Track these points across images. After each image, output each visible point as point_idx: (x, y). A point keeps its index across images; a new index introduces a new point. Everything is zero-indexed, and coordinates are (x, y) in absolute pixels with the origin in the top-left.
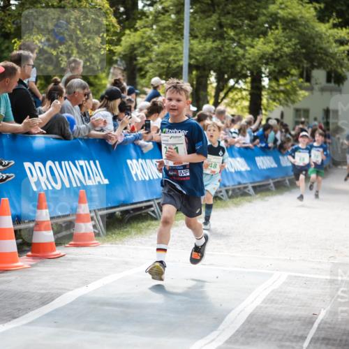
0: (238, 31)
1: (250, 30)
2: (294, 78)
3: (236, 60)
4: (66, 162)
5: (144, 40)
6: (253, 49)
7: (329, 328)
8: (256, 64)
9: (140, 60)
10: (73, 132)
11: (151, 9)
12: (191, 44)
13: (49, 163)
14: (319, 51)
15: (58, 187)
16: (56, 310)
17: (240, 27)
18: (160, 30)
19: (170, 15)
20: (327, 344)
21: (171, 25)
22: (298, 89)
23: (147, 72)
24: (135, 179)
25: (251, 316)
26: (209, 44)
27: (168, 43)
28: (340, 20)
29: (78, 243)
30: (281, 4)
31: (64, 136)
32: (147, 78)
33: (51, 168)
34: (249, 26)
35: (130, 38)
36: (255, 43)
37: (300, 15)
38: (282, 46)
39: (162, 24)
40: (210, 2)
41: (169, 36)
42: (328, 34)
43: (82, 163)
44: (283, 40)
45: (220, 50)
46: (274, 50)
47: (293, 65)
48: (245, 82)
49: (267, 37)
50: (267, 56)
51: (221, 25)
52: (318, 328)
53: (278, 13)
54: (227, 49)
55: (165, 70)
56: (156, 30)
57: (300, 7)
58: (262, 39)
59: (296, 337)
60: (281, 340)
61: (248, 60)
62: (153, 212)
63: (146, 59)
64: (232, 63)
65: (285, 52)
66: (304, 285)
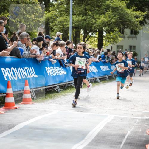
0: (93, 12)
1: (98, 12)
2: (117, 32)
3: (92, 25)
4: (20, 68)
5: (53, 16)
6: (99, 20)
7: (131, 139)
8: (101, 26)
9: (51, 24)
10: (22, 55)
11: (56, 2)
12: (73, 18)
13: (12, 68)
14: (127, 21)
15: (16, 79)
16: (15, 131)
17: (94, 10)
18: (60, 12)
19: (64, 5)
20: (131, 145)
21: (64, 9)
22: (118, 37)
23: (54, 30)
24: (49, 75)
25: (99, 134)
26: (81, 18)
27: (63, 17)
28: (136, 8)
29: (25, 103)
30: (111, 1)
31: (19, 57)
32: (54, 32)
33: (13, 70)
34: (98, 10)
36: (100, 17)
37: (119, 6)
38: (111, 18)
39: (61, 9)
41: (63, 14)
42: (131, 14)
43: (26, 68)
44: (112, 16)
45: (85, 20)
46: (108, 20)
47: (116, 27)
48: (96, 34)
49: (105, 15)
50: (105, 23)
51: (86, 10)
52: (127, 139)
53: (110, 5)
54: (88, 20)
55: (62, 29)
56: (58, 11)
57: (119, 2)
58: (103, 16)
59: (117, 142)
60: (111, 144)
61: (97, 25)
62: (57, 89)
63: (54, 24)
64: (90, 26)
65: (113, 21)
66: (121, 120)
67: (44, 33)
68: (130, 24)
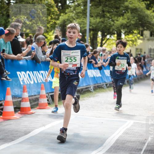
0: (111, 14)
1: (116, 13)
2: (136, 35)
3: (110, 27)
4: (35, 72)
5: (69, 18)
6: (117, 22)
7: (152, 145)
8: (119, 28)
11: (73, 4)
12: (90, 20)
13: (28, 72)
14: (147, 22)
16: (31, 137)
17: (112, 12)
18: (76, 14)
19: (81, 7)
20: (151, 153)
21: (81, 11)
22: (137, 39)
25: (117, 140)
26: (98, 20)
27: (80, 19)
29: (41, 107)
30: (130, 2)
34: (116, 11)
35: (63, 17)
36: (118, 19)
37: (139, 7)
38: (130, 20)
40: (98, 1)
41: (80, 16)
42: (151, 15)
43: (42, 72)
44: (131, 18)
45: (103, 22)
46: (127, 22)
48: (114, 37)
49: (124, 17)
50: (124, 25)
51: (103, 11)
52: (147, 145)
53: (129, 6)
54: (106, 22)
57: (139, 3)
58: (122, 18)
59: (137, 149)
60: (131, 151)
61: (115, 27)
64: (108, 28)
65: (132, 23)
66: (141, 126)
67: (60, 36)
68: (149, 25)
